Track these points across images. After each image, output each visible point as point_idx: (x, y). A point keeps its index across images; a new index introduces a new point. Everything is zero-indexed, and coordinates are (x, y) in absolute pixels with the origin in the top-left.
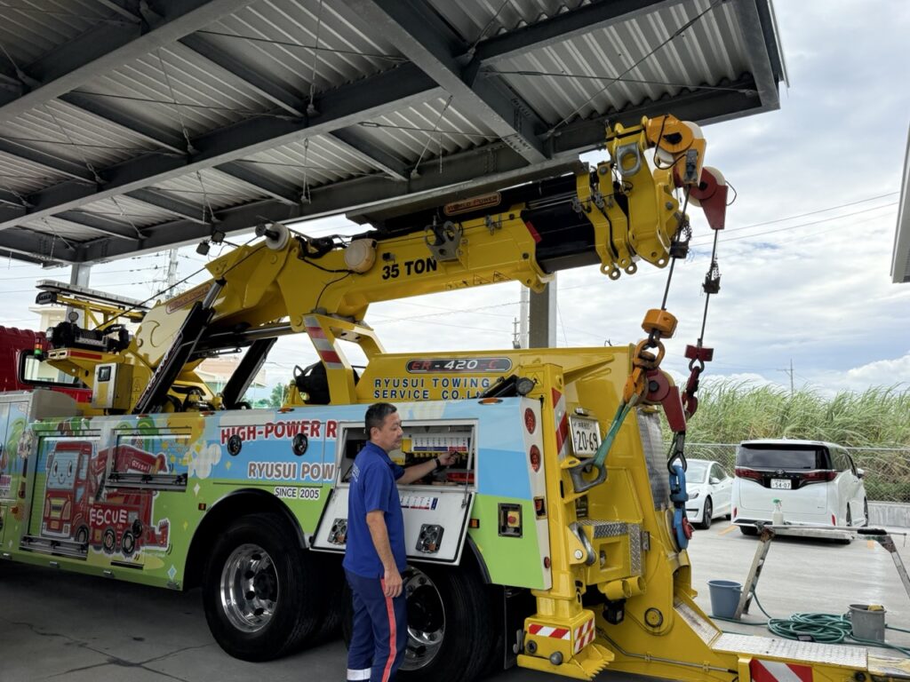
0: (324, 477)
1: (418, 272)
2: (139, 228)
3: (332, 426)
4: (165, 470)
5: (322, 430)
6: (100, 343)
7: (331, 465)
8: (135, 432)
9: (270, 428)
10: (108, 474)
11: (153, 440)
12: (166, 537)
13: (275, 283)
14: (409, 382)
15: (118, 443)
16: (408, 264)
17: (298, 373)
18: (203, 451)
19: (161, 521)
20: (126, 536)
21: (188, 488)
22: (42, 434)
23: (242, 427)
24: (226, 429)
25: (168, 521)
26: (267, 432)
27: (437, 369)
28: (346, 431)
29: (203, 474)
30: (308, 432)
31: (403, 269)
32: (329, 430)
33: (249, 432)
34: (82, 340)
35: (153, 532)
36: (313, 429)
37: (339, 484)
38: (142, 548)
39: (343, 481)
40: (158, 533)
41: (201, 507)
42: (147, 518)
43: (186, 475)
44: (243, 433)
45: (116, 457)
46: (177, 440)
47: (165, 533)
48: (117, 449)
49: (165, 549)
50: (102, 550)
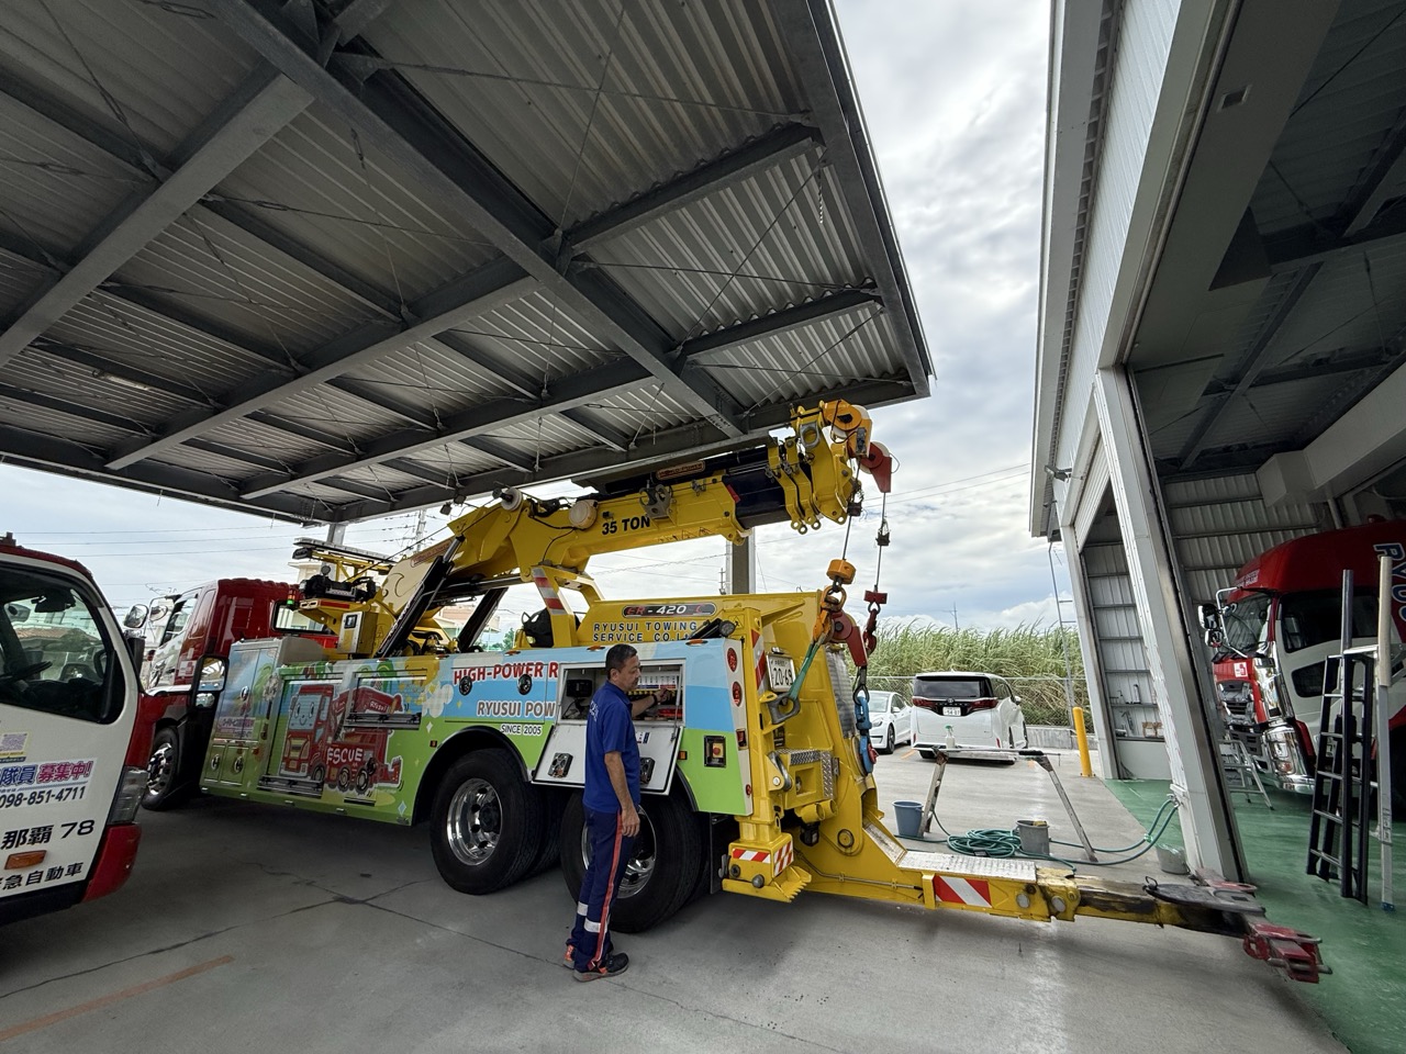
0: (546, 714)
1: (633, 528)
2: (392, 492)
3: (554, 667)
4: (401, 710)
5: (545, 670)
6: (348, 594)
7: (552, 703)
8: (375, 675)
9: (498, 669)
10: (347, 715)
11: (391, 682)
12: (398, 774)
13: (508, 539)
14: (625, 626)
15: (358, 685)
16: (625, 521)
17: (526, 619)
18: (437, 691)
19: (394, 758)
20: (360, 774)
21: (421, 727)
22: (287, 678)
23: (473, 669)
24: (458, 671)
25: (401, 759)
26: (496, 673)
27: (650, 614)
28: (567, 672)
29: (436, 713)
30: (532, 673)
31: (621, 526)
32: (552, 671)
33: (480, 673)
34: (332, 591)
35: (387, 769)
36: (537, 670)
37: (560, 721)
38: (375, 785)
39: (563, 718)
40: (391, 770)
41: (433, 744)
42: (381, 756)
43: (420, 714)
44: (474, 675)
45: (355, 698)
46: (413, 681)
47: (398, 770)
48: (358, 690)
49: (396, 786)
50: (337, 788)
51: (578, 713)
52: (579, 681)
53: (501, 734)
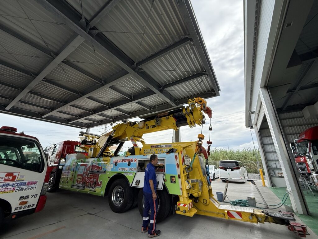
0: (134, 171)
1: (153, 128)
2: (100, 121)
4: (102, 170)
5: (134, 160)
6: (90, 143)
7: (135, 168)
8: (96, 162)
10: (90, 171)
11: (100, 163)
13: (125, 131)
14: (151, 150)
16: (151, 126)
17: (129, 149)
18: (110, 165)
19: (100, 181)
20: (93, 184)
21: (106, 173)
22: (78, 162)
23: (118, 160)
24: (114, 161)
25: (102, 181)
26: (123, 161)
27: (157, 147)
28: (138, 161)
29: (110, 170)
30: (131, 161)
31: (150, 127)
32: (135, 160)
34: (87, 143)
36: (132, 160)
37: (137, 172)
38: (96, 187)
40: (100, 183)
41: (109, 177)
42: (97, 180)
43: (106, 171)
45: (92, 167)
46: (105, 163)
47: (101, 183)
48: (93, 165)
49: (101, 187)
50: (88, 188)
51: (141, 170)
52: (141, 163)
53: (124, 175)
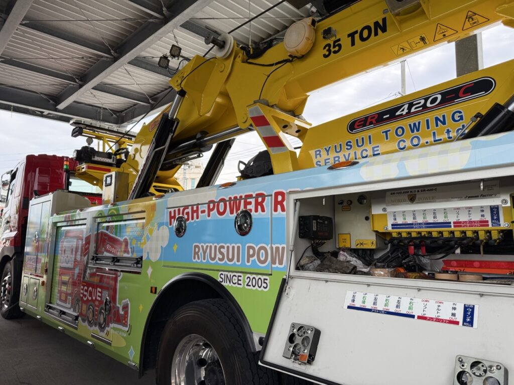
1: (363, 39)
3: (280, 198)
4: (128, 253)
5: (268, 203)
6: (110, 161)
7: (281, 247)
8: (108, 219)
11: (120, 225)
12: (127, 317)
15: (98, 229)
16: (352, 35)
17: (242, 167)
18: (155, 233)
19: (124, 301)
20: (101, 313)
21: (142, 270)
22: (59, 225)
25: (129, 302)
26: (210, 210)
28: (298, 203)
29: (155, 257)
31: (346, 42)
33: (193, 212)
34: (96, 158)
35: (118, 311)
36: (257, 204)
37: (293, 272)
38: (112, 325)
39: (297, 268)
40: (122, 312)
41: (154, 290)
42: (114, 298)
43: (141, 258)
44: (188, 213)
45: (97, 241)
46: (137, 224)
47: (126, 313)
48: (98, 234)
49: (126, 329)
50: (86, 323)
52: (316, 218)
53: (219, 284)
